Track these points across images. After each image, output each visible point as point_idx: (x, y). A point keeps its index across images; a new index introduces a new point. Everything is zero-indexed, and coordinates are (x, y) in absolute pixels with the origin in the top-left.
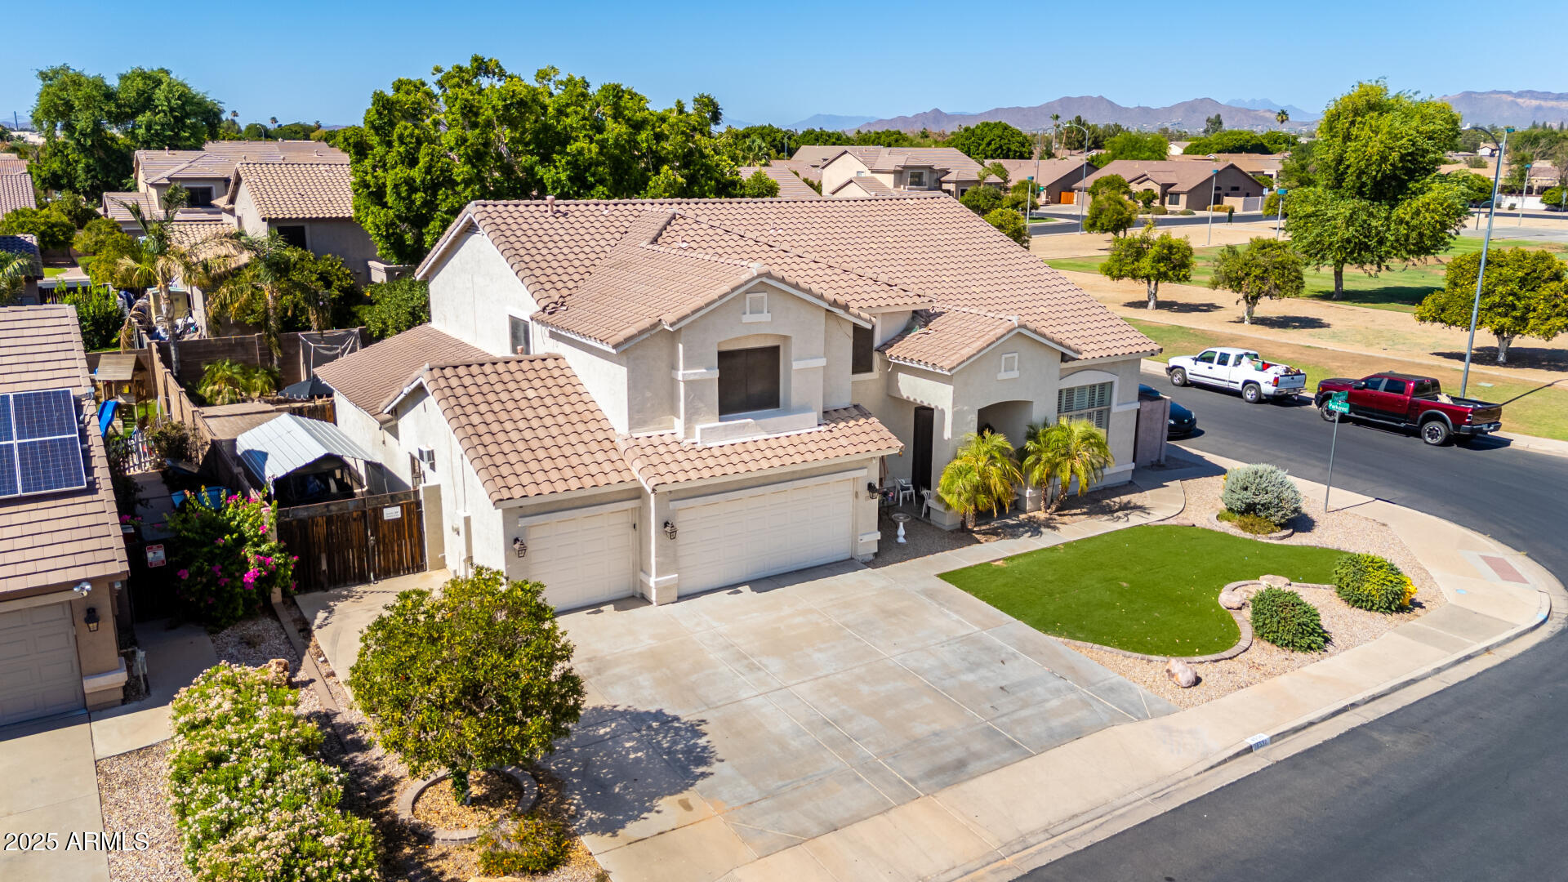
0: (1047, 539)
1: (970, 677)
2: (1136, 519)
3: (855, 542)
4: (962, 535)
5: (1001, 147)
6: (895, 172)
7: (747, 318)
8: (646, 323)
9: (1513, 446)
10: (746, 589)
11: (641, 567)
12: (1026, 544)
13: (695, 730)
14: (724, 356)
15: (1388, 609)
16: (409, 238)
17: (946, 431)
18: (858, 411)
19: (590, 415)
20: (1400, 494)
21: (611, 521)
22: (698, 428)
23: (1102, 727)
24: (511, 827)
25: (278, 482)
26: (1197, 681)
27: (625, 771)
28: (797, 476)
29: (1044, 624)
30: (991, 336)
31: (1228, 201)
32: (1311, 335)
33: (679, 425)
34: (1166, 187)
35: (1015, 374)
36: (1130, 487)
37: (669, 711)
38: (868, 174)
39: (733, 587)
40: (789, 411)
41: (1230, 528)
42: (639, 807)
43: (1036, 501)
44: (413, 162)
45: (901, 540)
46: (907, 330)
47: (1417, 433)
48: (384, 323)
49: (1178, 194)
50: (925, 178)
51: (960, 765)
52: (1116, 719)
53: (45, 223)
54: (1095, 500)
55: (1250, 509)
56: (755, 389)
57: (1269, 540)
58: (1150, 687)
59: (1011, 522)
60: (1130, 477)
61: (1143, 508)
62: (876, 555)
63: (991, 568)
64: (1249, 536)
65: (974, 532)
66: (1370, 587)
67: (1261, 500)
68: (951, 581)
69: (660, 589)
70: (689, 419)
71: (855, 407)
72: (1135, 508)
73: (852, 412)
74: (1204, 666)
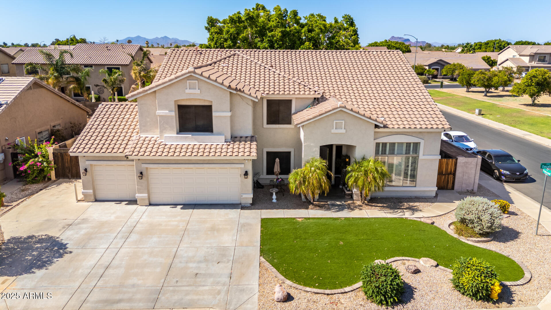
0: (356, 214)
2: (408, 214)
3: (240, 196)
4: (305, 204)
6: (530, 56)
7: (188, 91)
10: (178, 207)
14: (183, 107)
17: (303, 154)
22: (166, 136)
26: (288, 298)
28: (206, 162)
30: (324, 111)
33: (158, 133)
36: (432, 199)
38: (518, 56)
39: (173, 205)
40: (213, 134)
41: (451, 232)
45: (274, 201)
56: (200, 123)
57: (470, 241)
58: (262, 295)
59: (338, 203)
60: (434, 194)
61: (417, 210)
62: (252, 204)
63: (291, 221)
64: (456, 236)
65: (313, 204)
66: (464, 280)
67: (468, 217)
68: (264, 222)
69: (143, 199)
70: (161, 132)
71: (252, 137)
72: (413, 210)
73: (249, 138)
74: (301, 293)
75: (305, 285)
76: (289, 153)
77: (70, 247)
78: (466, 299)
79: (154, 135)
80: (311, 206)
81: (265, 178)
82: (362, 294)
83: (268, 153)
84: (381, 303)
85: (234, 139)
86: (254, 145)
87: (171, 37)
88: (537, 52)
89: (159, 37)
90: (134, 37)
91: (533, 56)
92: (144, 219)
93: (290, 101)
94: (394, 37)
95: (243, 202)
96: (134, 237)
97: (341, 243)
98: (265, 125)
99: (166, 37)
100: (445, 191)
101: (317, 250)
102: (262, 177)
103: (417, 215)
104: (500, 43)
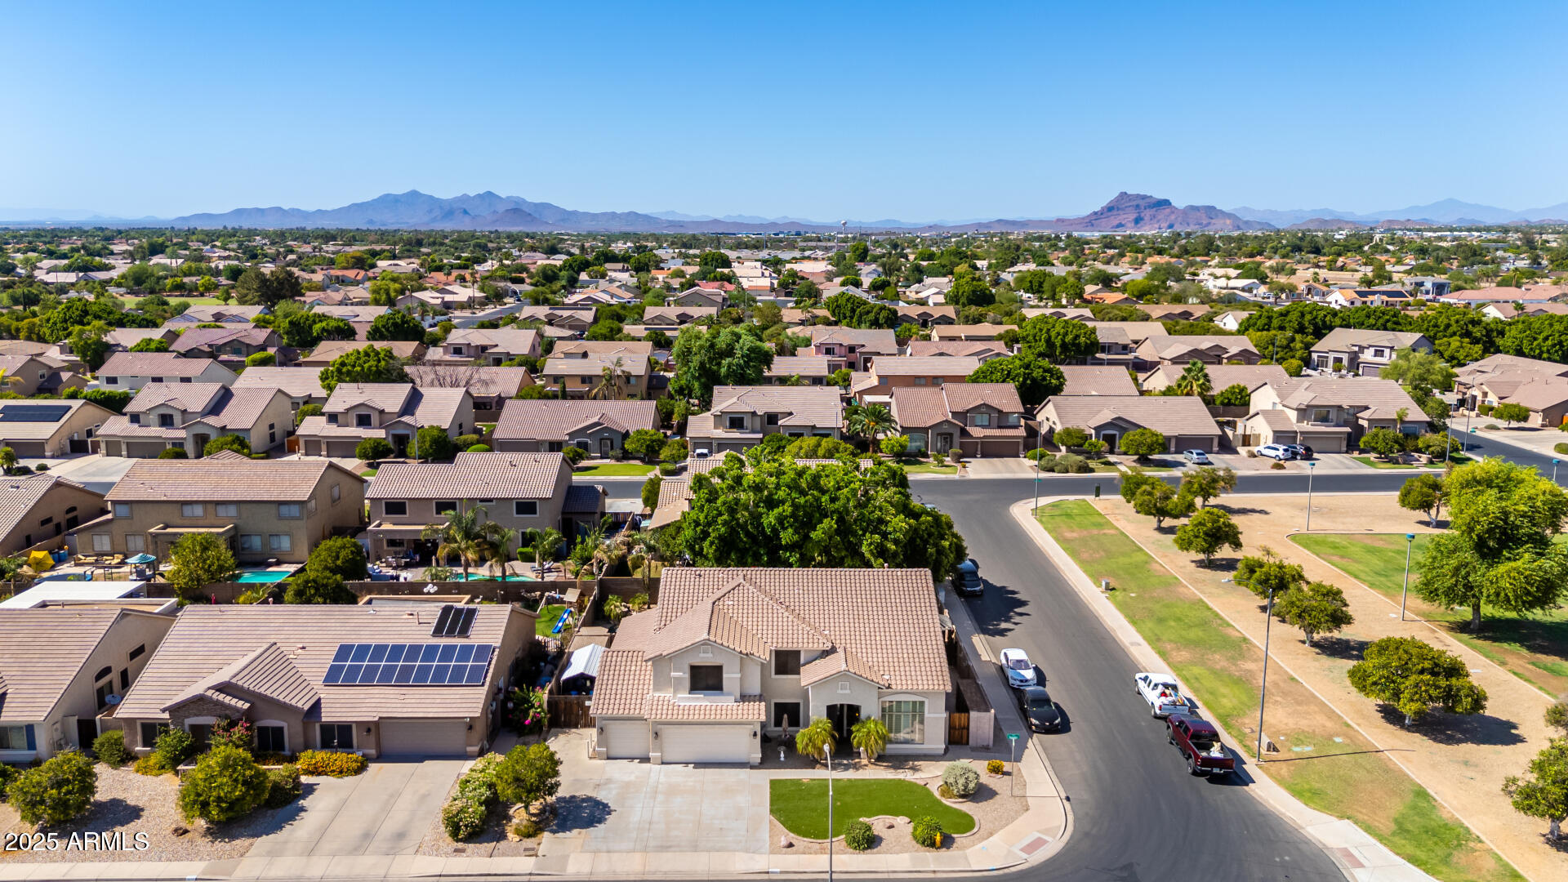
1: (716, 822)
2: (907, 775)
3: (746, 755)
4: (813, 763)
6: (1297, 409)
7: (702, 655)
8: (660, 653)
9: (1249, 787)
10: (690, 766)
11: (647, 748)
12: (831, 775)
14: (693, 668)
15: (928, 845)
21: (640, 727)
22: (679, 696)
23: (732, 851)
26: (791, 845)
28: (717, 723)
32: (1332, 667)
33: (670, 692)
35: (848, 692)
36: (938, 757)
38: (1278, 406)
39: (685, 764)
41: (937, 793)
42: (568, 829)
45: (782, 759)
46: (816, 659)
50: (1334, 416)
52: (741, 850)
53: (650, 440)
56: (711, 682)
57: (947, 802)
58: (771, 844)
59: (845, 762)
60: (943, 752)
61: (918, 770)
62: (761, 763)
63: (797, 783)
64: (939, 797)
65: (820, 763)
68: (773, 783)
69: (656, 758)
70: (675, 692)
71: (761, 696)
72: (914, 769)
73: (757, 698)
74: (801, 842)
75: (804, 836)
76: (798, 704)
77: (612, 806)
79: (667, 694)
80: (818, 766)
81: (773, 730)
82: (844, 843)
83: (776, 704)
84: (855, 848)
85: (744, 698)
86: (763, 703)
87: (503, 193)
88: (1312, 403)
89: (472, 194)
90: (401, 193)
91: (1304, 410)
92: (662, 779)
93: (798, 652)
94: (1126, 193)
95: (752, 761)
96: (660, 798)
97: (839, 804)
98: (773, 676)
99: (490, 193)
100: (959, 746)
101: (816, 810)
102: (769, 729)
103: (918, 775)
104: (1315, 313)
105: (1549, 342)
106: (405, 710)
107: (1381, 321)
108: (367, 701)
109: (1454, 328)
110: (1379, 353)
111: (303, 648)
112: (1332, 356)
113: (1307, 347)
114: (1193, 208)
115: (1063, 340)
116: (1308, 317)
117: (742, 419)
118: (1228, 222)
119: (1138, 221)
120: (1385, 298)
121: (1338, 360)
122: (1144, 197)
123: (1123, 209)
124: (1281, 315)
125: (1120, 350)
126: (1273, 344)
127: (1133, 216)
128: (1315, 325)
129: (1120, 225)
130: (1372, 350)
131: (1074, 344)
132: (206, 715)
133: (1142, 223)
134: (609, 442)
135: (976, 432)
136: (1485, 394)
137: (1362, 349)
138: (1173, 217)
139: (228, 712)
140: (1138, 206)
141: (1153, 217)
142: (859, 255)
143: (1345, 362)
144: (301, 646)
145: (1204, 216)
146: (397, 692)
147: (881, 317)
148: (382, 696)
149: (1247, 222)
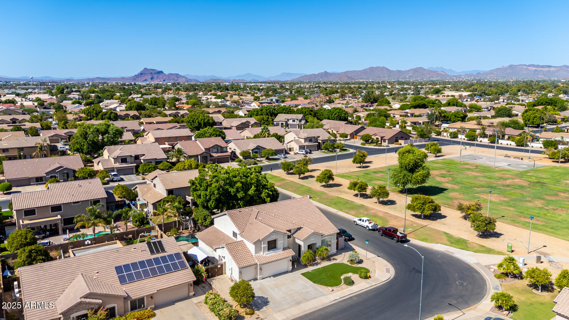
0: (319, 266)
1: (302, 291)
2: (334, 262)
3: (288, 268)
4: (306, 266)
5: (339, 115)
6: (304, 139)
7: (272, 237)
8: (258, 239)
9: (411, 242)
10: (272, 277)
11: (257, 274)
12: (315, 267)
13: (267, 299)
14: (268, 242)
15: (365, 278)
16: (205, 204)
17: (303, 249)
18: (288, 248)
19: (249, 252)
20: (382, 255)
21: (252, 268)
22: (265, 253)
23: (318, 297)
24: (248, 310)
25: (201, 261)
26: (333, 290)
27: (259, 304)
29: (314, 282)
30: (309, 234)
31: (400, 141)
32: (390, 208)
33: (262, 253)
34: (382, 138)
35: (314, 239)
36: (336, 254)
37: (263, 296)
38: (297, 138)
39: (270, 277)
40: (278, 249)
41: (348, 264)
42: (261, 308)
43: (318, 259)
44: (206, 190)
45: (296, 267)
46: (297, 231)
47: (393, 239)
48: (198, 218)
49: (385, 140)
50: (313, 140)
51: (300, 302)
52: (321, 296)
54: (328, 258)
55: (352, 260)
56: (274, 246)
57: (354, 266)
58: (327, 291)
61: (336, 259)
62: (292, 270)
64: (351, 265)
65: (308, 265)
66: (362, 275)
67: (353, 259)
68: (302, 275)
69: (260, 278)
74: (335, 288)
75: (333, 287)
78: (363, 279)
79: (260, 254)
82: (345, 285)
84: (350, 285)
85: (284, 249)
86: (291, 250)
88: (308, 137)
91: (306, 139)
93: (291, 230)
95: (289, 270)
103: (337, 261)
105: (336, 115)
106: (165, 285)
107: (287, 111)
108: (146, 286)
109: (307, 113)
110: (294, 121)
111: (98, 273)
112: (280, 123)
113: (273, 120)
114: (171, 74)
115: (204, 122)
116: (268, 111)
117: (126, 159)
118: (184, 79)
119: (152, 78)
120: (267, 104)
121: (282, 124)
122: (153, 70)
123: (146, 74)
124: (261, 110)
125: (219, 124)
126: (263, 120)
127: (150, 77)
128: (270, 113)
129: (146, 80)
130: (292, 120)
131: (208, 123)
132: (81, 311)
133: (154, 79)
134: (66, 174)
135: (215, 155)
136: (332, 131)
137: (288, 120)
138: (165, 77)
139: (92, 306)
140: (151, 73)
141: (157, 77)
142: (61, 91)
143: (284, 124)
144: (97, 272)
145: (175, 77)
146: (155, 279)
147: (112, 116)
148: (150, 282)
149: (190, 79)
